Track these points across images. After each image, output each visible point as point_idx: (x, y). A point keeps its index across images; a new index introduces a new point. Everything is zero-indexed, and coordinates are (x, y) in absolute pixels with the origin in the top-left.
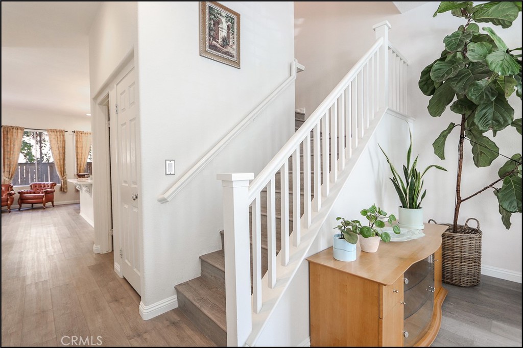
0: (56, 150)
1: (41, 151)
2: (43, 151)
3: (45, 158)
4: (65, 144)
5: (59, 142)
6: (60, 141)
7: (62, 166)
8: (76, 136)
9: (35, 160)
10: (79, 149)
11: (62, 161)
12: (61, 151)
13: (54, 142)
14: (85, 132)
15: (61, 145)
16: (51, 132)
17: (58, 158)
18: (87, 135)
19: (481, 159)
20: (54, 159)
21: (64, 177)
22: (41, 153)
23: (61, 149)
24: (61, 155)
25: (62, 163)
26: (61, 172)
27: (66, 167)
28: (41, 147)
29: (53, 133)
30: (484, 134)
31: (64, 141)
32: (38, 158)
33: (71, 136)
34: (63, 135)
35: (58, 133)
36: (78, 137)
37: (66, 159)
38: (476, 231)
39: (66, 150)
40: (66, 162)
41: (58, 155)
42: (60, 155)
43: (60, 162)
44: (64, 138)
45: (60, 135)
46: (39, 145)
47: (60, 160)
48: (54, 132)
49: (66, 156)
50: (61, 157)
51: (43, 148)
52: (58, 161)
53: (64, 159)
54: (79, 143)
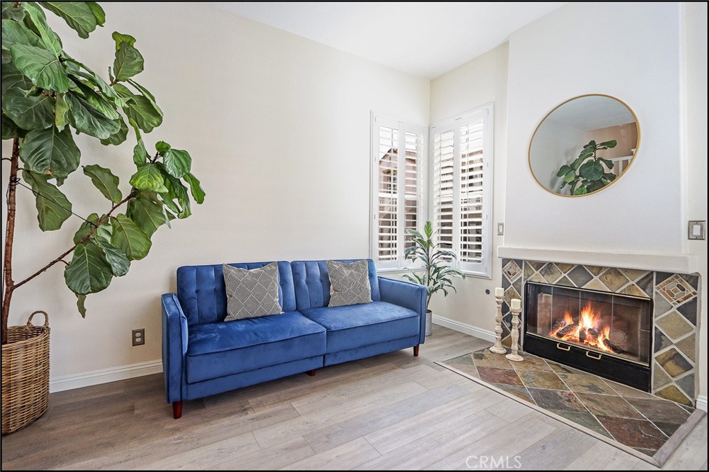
19: (47, 219)
30: (48, 181)
38: (43, 330)
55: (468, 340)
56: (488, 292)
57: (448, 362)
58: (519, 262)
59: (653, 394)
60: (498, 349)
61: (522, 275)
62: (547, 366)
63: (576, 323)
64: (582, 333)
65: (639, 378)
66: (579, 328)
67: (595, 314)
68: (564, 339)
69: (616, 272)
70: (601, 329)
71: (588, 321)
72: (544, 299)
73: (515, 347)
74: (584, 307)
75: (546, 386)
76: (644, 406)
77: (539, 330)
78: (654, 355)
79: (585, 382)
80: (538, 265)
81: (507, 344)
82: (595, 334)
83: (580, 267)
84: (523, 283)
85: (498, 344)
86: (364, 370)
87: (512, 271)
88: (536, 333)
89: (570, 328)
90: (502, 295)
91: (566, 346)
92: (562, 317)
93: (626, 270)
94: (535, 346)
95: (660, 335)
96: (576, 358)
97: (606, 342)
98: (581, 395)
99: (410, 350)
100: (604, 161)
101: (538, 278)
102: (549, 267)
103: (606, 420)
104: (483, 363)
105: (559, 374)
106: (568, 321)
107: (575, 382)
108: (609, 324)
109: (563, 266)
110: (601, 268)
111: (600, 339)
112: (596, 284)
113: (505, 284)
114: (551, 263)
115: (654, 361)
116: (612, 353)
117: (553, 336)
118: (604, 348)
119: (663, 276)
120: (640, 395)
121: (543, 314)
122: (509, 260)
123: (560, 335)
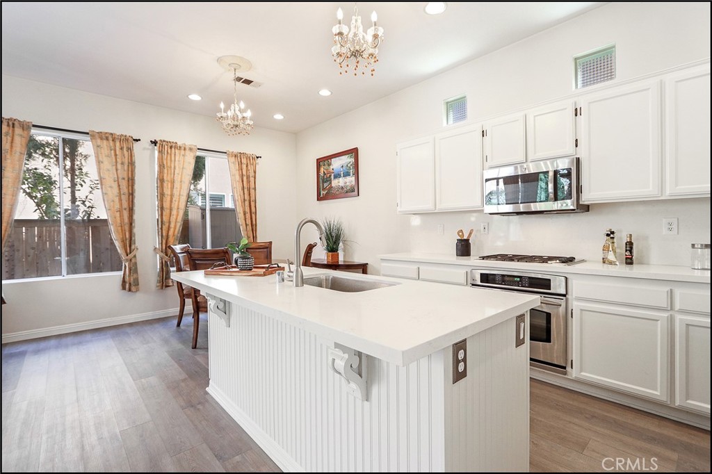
0: (111, 187)
1: (73, 193)
2: (77, 194)
3: (82, 208)
4: (133, 171)
5: (119, 166)
6: (122, 164)
7: (127, 228)
8: (160, 152)
9: (59, 213)
10: (165, 184)
11: (126, 214)
12: (125, 190)
13: (107, 164)
14: (179, 144)
15: (123, 173)
16: (101, 139)
17: (117, 206)
18: (182, 152)
20: (108, 210)
21: (130, 256)
22: (74, 200)
23: (124, 184)
24: (125, 198)
25: (126, 220)
26: (123, 241)
27: (135, 230)
28: (73, 185)
29: (105, 141)
31: (132, 164)
32: (66, 210)
33: (149, 152)
34: (130, 149)
35: (118, 144)
36: (165, 157)
37: (136, 208)
39: (136, 187)
40: (135, 217)
41: (117, 199)
42: (120, 200)
43: (121, 216)
44: (132, 155)
45: (122, 149)
46: (69, 178)
47: (120, 211)
48: (107, 139)
49: (136, 201)
50: (125, 205)
51: (78, 187)
52: (118, 214)
53: (131, 210)
54: (166, 171)
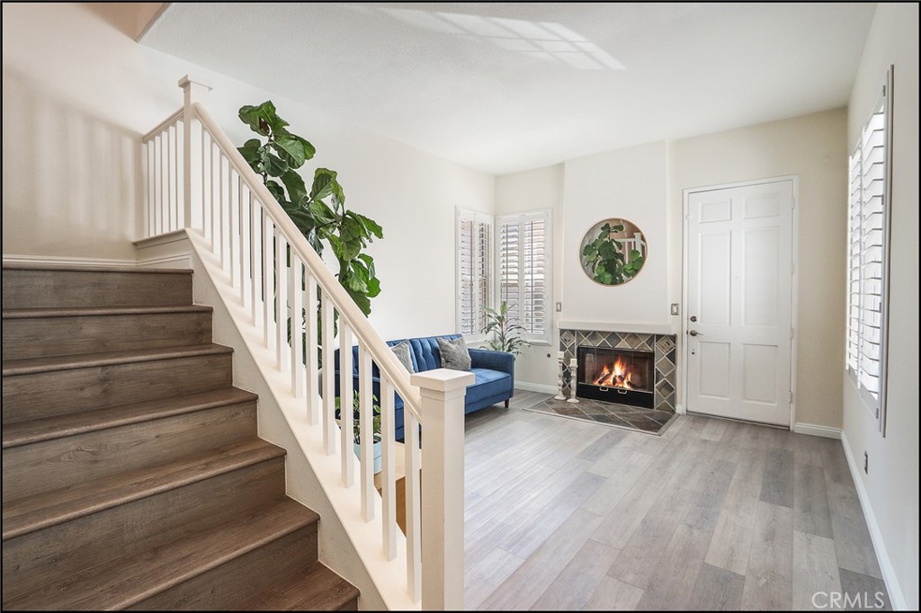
55: (535, 395)
56: (549, 356)
57: (533, 407)
58: (573, 332)
59: (655, 410)
60: (561, 397)
61: (575, 341)
62: (595, 403)
63: (611, 372)
64: (614, 379)
65: (646, 401)
66: (613, 376)
67: (623, 365)
68: (603, 385)
69: (634, 336)
70: (626, 374)
71: (618, 370)
72: (589, 357)
73: (574, 393)
74: (616, 360)
75: (598, 413)
76: (651, 415)
77: (587, 380)
78: (655, 386)
79: (619, 408)
80: (586, 333)
81: (567, 394)
82: (622, 378)
83: (614, 333)
84: (576, 347)
85: (561, 393)
86: (478, 419)
87: (567, 338)
88: (584, 382)
89: (607, 376)
90: (563, 357)
91: (606, 388)
92: (602, 369)
93: (640, 334)
94: (586, 392)
95: (658, 372)
96: (613, 396)
97: (628, 383)
98: (618, 415)
99: (502, 404)
100: (616, 242)
101: (586, 342)
102: (593, 335)
103: (634, 423)
104: (555, 406)
105: (603, 407)
106: (606, 371)
107: (613, 409)
108: (631, 371)
109: (603, 333)
110: (626, 334)
111: (625, 382)
112: (623, 345)
113: (563, 348)
114: (595, 332)
115: (655, 389)
116: (632, 389)
117: (596, 383)
118: (627, 387)
119: (659, 337)
120: (649, 411)
121: (589, 369)
122: (565, 330)
123: (600, 382)
